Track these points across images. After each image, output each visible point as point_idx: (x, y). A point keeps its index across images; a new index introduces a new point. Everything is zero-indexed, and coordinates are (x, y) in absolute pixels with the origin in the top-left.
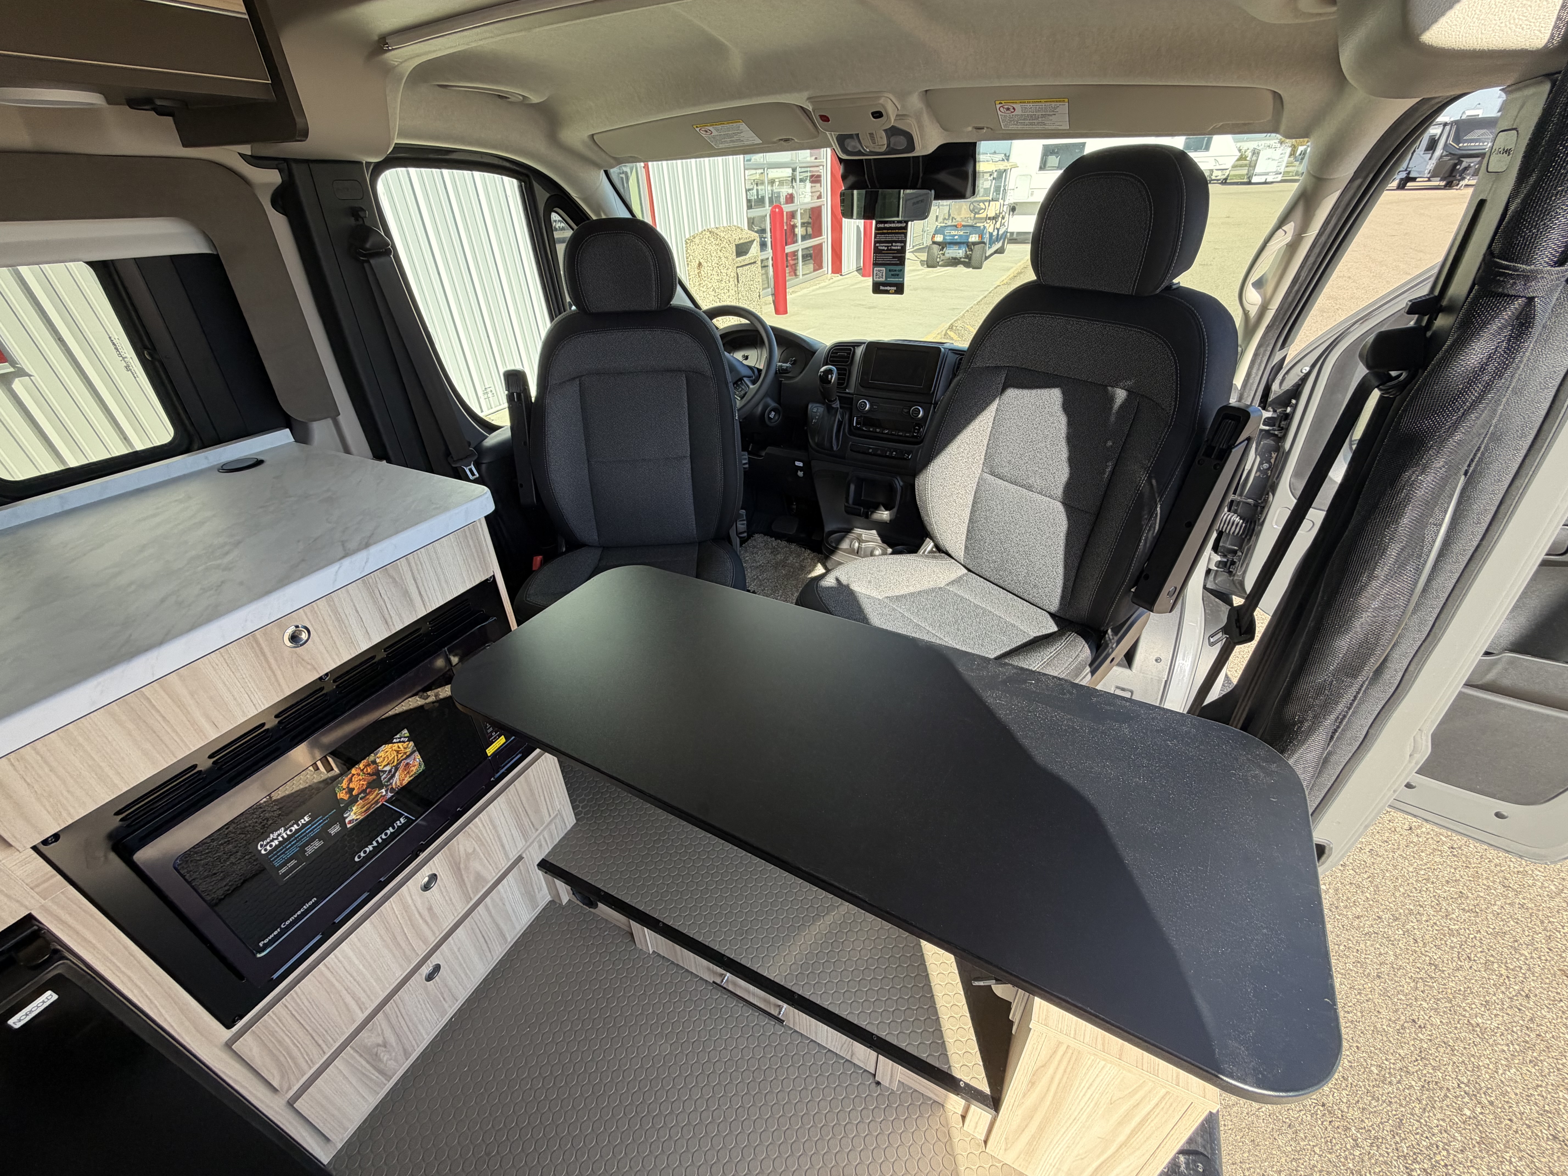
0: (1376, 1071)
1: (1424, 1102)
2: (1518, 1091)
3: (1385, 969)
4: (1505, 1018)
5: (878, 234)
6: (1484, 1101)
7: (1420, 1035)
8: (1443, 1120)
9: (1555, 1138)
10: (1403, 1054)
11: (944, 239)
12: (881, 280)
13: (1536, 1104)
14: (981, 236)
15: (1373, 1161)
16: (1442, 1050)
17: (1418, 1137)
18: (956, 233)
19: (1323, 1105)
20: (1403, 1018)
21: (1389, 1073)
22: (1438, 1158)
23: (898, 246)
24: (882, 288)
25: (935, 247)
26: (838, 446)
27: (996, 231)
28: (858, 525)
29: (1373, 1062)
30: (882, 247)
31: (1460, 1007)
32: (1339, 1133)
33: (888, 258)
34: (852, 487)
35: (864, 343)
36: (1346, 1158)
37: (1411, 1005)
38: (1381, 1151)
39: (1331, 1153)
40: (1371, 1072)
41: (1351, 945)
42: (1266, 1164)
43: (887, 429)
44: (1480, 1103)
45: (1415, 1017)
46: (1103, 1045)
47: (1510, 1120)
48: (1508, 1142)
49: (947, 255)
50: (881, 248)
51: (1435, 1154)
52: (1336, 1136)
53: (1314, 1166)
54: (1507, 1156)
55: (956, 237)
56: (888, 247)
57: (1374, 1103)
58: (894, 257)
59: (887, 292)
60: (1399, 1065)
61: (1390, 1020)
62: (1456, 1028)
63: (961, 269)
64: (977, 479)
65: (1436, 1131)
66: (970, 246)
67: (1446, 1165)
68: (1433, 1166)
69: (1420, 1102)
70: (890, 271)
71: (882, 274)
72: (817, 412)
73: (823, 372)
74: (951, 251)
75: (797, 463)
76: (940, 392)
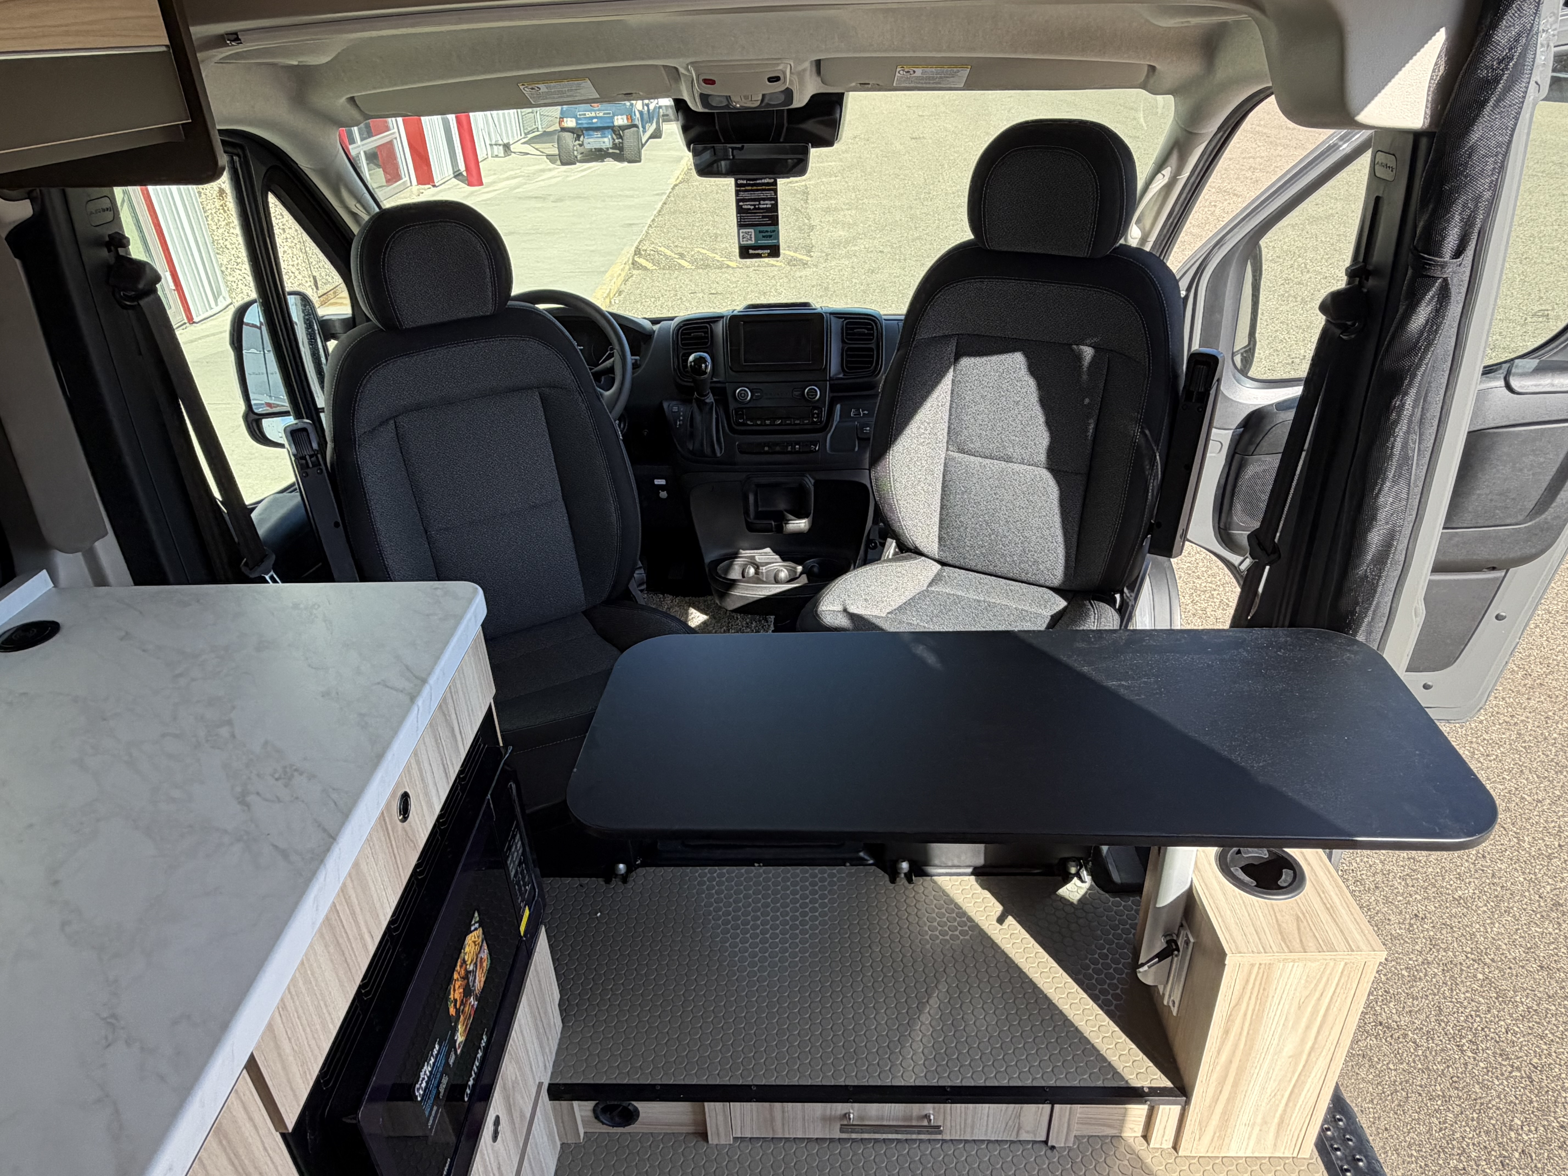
0: (1406, 974)
1: (1449, 983)
2: (1506, 941)
3: (1379, 878)
4: (1476, 882)
5: (740, 191)
6: (1488, 961)
7: (1425, 926)
8: (1467, 991)
9: (1542, 967)
10: (1419, 949)
11: (577, 123)
12: (749, 242)
13: (1521, 946)
14: (630, 117)
15: (1434, 1053)
16: (1444, 932)
17: (1456, 1015)
18: (593, 114)
19: (1381, 1024)
20: (1408, 916)
21: (1417, 970)
22: (1475, 1025)
23: (768, 204)
24: (751, 251)
25: (568, 136)
26: (721, 449)
27: (646, 108)
28: (746, 545)
29: (1402, 967)
30: (746, 206)
31: (1442, 887)
32: (1401, 1042)
33: (757, 218)
34: (751, 498)
35: (722, 317)
36: (1414, 1062)
37: (1408, 903)
38: (1436, 1042)
39: (1402, 1063)
40: (1403, 976)
41: (1346, 868)
42: (1360, 1100)
43: (779, 419)
44: (1485, 964)
45: (1416, 912)
46: (1288, 947)
47: (1510, 968)
48: (1514, 987)
49: (588, 147)
51: (1472, 1023)
52: (1400, 1046)
53: (1395, 1081)
54: (1518, 999)
55: (595, 120)
56: (755, 205)
57: (1416, 1002)
58: (764, 217)
59: (759, 256)
60: (1420, 960)
61: (1399, 923)
62: (1447, 907)
63: (610, 165)
64: (943, 461)
65: (1466, 1003)
66: (618, 131)
67: (1483, 1029)
68: (1475, 1034)
69: (1446, 984)
70: (760, 232)
71: (751, 236)
72: (679, 411)
73: (694, 361)
74: (591, 140)
75: (657, 482)
76: (834, 366)
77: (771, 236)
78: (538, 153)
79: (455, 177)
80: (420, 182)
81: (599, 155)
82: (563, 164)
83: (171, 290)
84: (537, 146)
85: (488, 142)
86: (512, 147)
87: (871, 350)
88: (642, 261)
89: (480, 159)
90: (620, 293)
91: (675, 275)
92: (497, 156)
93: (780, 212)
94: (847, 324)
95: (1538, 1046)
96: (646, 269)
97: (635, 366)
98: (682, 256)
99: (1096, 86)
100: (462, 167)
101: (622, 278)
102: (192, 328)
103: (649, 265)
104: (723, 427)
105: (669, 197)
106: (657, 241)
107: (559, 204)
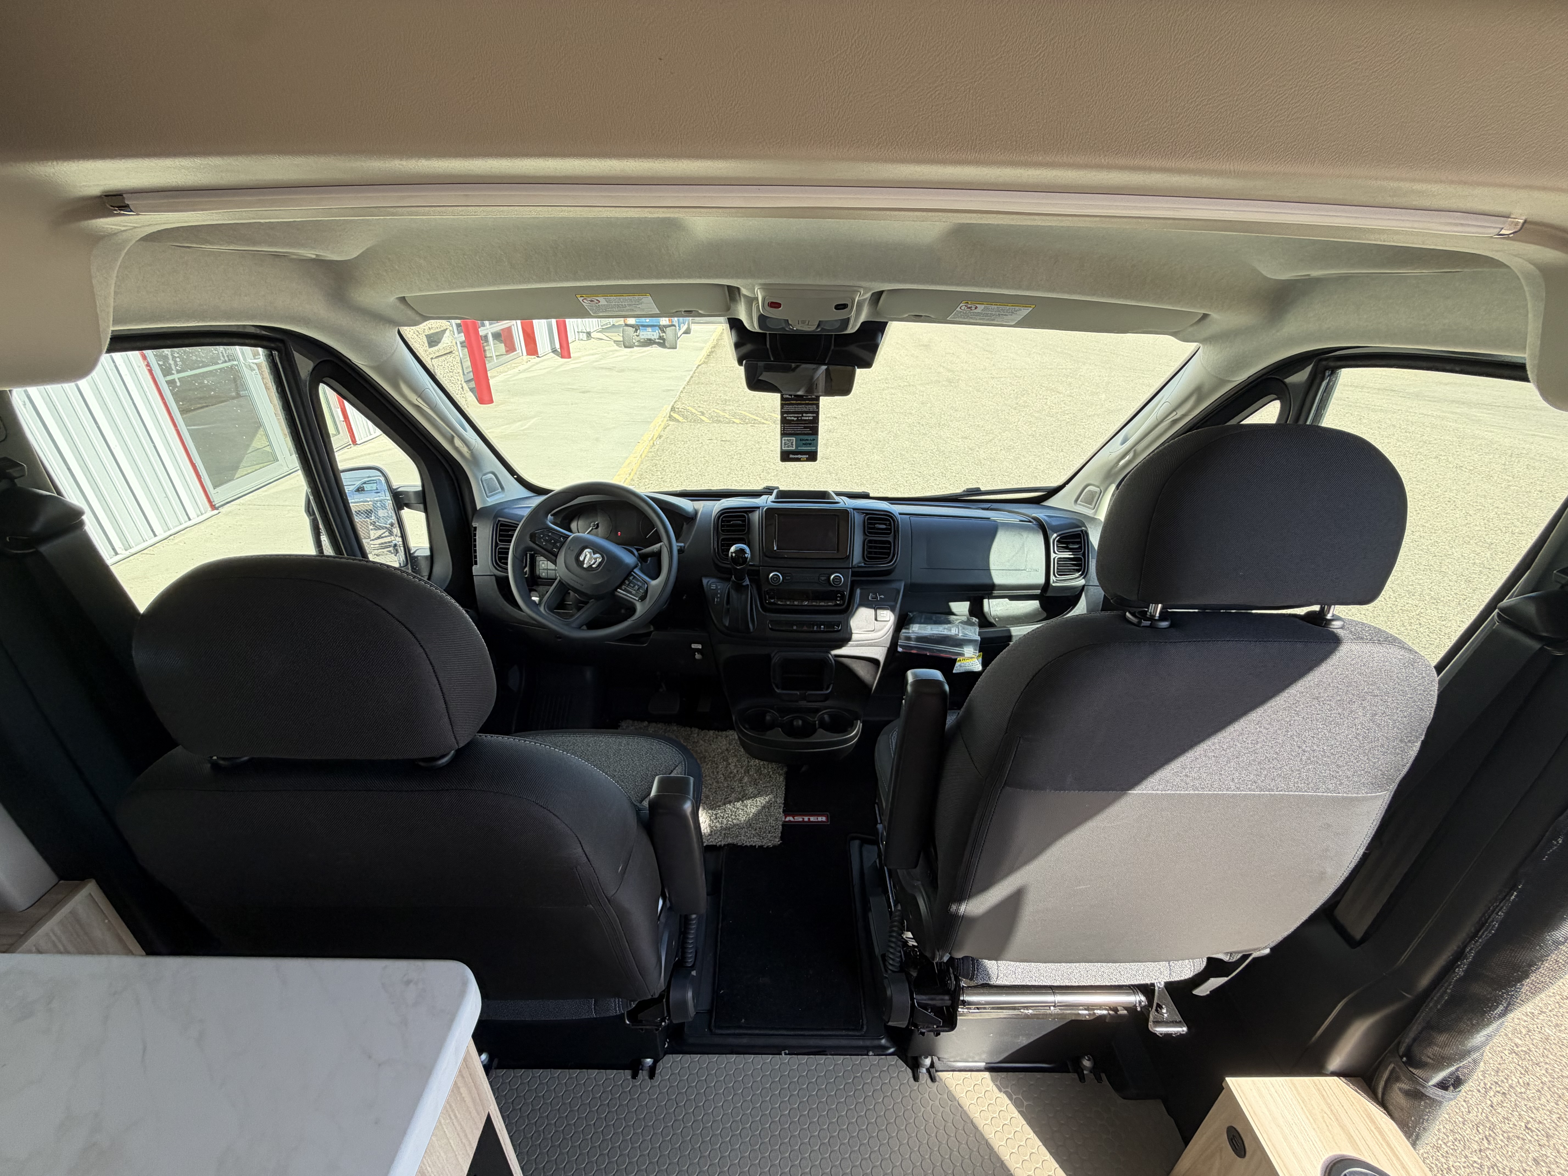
5: (785, 404)
11: (636, 322)
12: (790, 448)
14: (671, 319)
23: (810, 417)
24: (791, 456)
25: (629, 329)
26: (754, 624)
33: (798, 428)
35: (759, 508)
43: (806, 601)
49: (642, 337)
50: (789, 418)
56: (798, 417)
58: (805, 427)
59: (798, 460)
63: (655, 349)
66: (662, 328)
70: (801, 440)
71: (793, 444)
72: (717, 589)
73: (735, 552)
74: (645, 333)
75: (694, 646)
76: (857, 557)
77: (810, 444)
78: (608, 339)
79: (553, 352)
80: (528, 354)
81: (649, 342)
82: (626, 347)
83: (340, 421)
84: (607, 334)
85: (576, 331)
86: (592, 335)
87: (889, 542)
88: (675, 415)
89: (570, 342)
90: (660, 437)
91: (698, 427)
92: (582, 340)
93: (820, 423)
94: (869, 519)
95: (1437, 1160)
96: (678, 421)
97: (681, 551)
98: (703, 414)
99: (1140, 331)
100: (558, 346)
101: (662, 426)
102: (354, 448)
103: (680, 419)
104: (756, 606)
105: (694, 373)
106: (686, 402)
107: (620, 374)
